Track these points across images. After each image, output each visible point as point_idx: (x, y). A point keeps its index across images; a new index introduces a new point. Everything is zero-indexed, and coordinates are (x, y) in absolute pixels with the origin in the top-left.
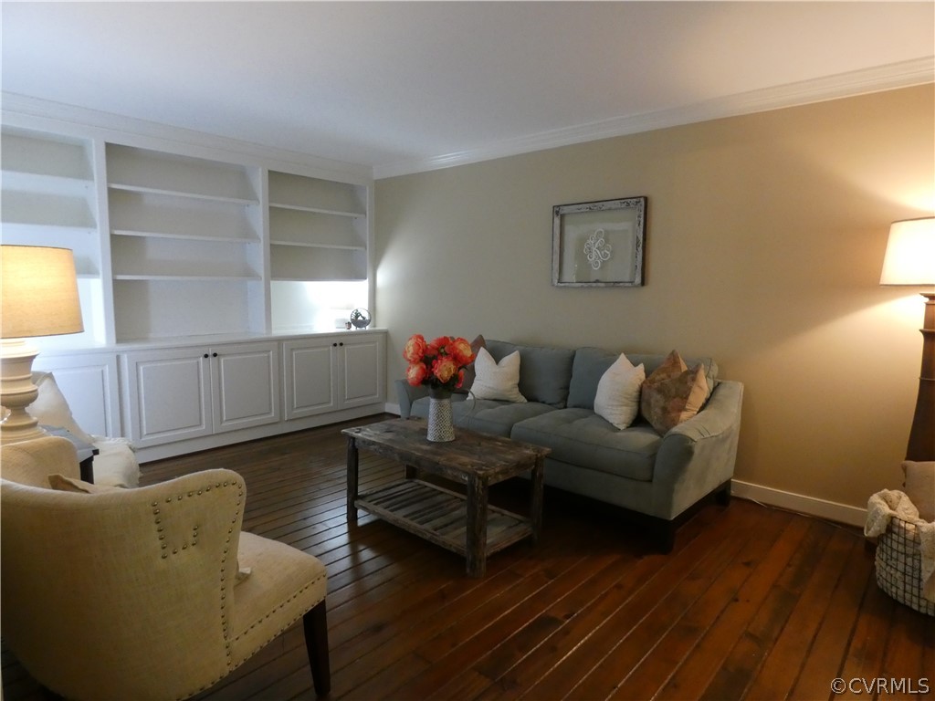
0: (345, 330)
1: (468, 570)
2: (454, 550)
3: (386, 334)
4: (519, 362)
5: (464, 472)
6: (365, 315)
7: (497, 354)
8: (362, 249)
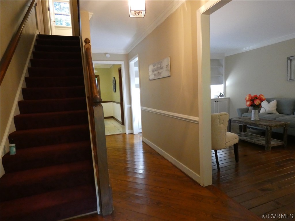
0: (217, 98)
1: (266, 149)
2: (262, 145)
3: (229, 99)
4: (276, 103)
5: (264, 125)
6: (223, 93)
7: (269, 101)
8: (221, 76)
